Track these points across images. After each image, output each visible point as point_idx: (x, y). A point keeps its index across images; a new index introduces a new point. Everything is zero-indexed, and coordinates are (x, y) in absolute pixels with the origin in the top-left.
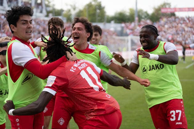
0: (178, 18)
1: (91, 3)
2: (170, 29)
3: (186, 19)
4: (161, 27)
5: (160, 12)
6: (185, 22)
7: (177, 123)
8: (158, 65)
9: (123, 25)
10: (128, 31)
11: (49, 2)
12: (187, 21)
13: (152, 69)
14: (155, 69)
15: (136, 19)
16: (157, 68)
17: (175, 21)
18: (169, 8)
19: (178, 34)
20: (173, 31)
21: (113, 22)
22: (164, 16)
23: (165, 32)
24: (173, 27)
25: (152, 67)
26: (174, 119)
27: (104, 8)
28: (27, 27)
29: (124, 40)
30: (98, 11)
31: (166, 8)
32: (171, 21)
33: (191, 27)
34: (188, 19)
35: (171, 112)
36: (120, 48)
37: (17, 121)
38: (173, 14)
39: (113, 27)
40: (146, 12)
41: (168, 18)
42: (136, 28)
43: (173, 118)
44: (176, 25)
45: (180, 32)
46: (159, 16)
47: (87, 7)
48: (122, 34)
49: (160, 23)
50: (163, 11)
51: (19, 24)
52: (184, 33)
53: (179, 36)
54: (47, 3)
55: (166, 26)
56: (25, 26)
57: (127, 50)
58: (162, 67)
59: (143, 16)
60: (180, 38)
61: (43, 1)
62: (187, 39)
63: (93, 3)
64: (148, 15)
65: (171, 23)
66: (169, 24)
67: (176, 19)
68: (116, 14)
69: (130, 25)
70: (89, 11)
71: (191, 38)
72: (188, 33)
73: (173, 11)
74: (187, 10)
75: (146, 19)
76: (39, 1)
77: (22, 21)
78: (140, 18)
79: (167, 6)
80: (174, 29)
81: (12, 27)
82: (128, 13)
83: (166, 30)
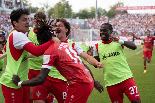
0: (129, 14)
1: (60, 2)
2: (124, 24)
3: (136, 16)
4: (116, 22)
5: (115, 10)
6: (135, 18)
7: (136, 96)
8: (116, 52)
9: (86, 20)
10: (90, 25)
11: (27, 2)
12: (137, 17)
13: (111, 55)
14: (113, 56)
15: (97, 15)
16: (115, 55)
17: (127, 17)
18: (123, 7)
19: (129, 28)
20: (126, 25)
21: (78, 18)
22: (119, 13)
23: (119, 26)
24: (125, 22)
25: (111, 54)
26: (134, 93)
27: (71, 6)
28: (26, 23)
29: (87, 32)
30: (66, 9)
31: (120, 7)
32: (124, 17)
33: (140, 22)
34: (138, 15)
35: (130, 89)
36: (84, 39)
37: (13, 95)
38: (125, 12)
39: (78, 22)
40: (104, 10)
41: (122, 15)
42: (96, 23)
43: (132, 92)
44: (128, 20)
45: (131, 26)
46: (115, 13)
47: (57, 6)
48: (85, 27)
49: (115, 19)
50: (117, 9)
51: (20, 20)
52: (134, 26)
53: (130, 29)
54: (25, 2)
55: (120, 21)
56: (25, 22)
57: (89, 40)
58: (118, 54)
59: (102, 14)
60: (131, 31)
61: (22, 1)
62: (136, 32)
63: (62, 3)
64: (106, 12)
65: (124, 19)
66: (122, 20)
67: (128, 16)
68: (80, 11)
69: (92, 20)
70: (59, 9)
71: (140, 31)
72: (137, 27)
73: (125, 9)
74: (136, 8)
75: (104, 15)
76: (18, 1)
77: (23, 19)
78: (99, 15)
79: (121, 6)
80: (126, 23)
81: (14, 23)
82: (89, 11)
83: (120, 24)
